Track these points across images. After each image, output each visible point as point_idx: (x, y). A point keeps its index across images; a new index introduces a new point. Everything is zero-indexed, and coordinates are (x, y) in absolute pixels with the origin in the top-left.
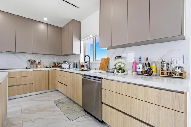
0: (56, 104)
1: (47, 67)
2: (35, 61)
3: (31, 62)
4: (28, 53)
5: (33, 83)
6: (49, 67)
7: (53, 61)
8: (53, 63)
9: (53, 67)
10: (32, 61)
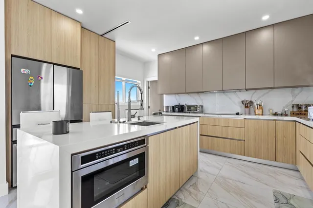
0: (277, 200)
1: (276, 114)
2: (251, 103)
3: (244, 103)
4: (240, 90)
5: (244, 141)
6: (282, 115)
7: (292, 101)
8: (293, 106)
9: (293, 114)
10: (247, 102)
